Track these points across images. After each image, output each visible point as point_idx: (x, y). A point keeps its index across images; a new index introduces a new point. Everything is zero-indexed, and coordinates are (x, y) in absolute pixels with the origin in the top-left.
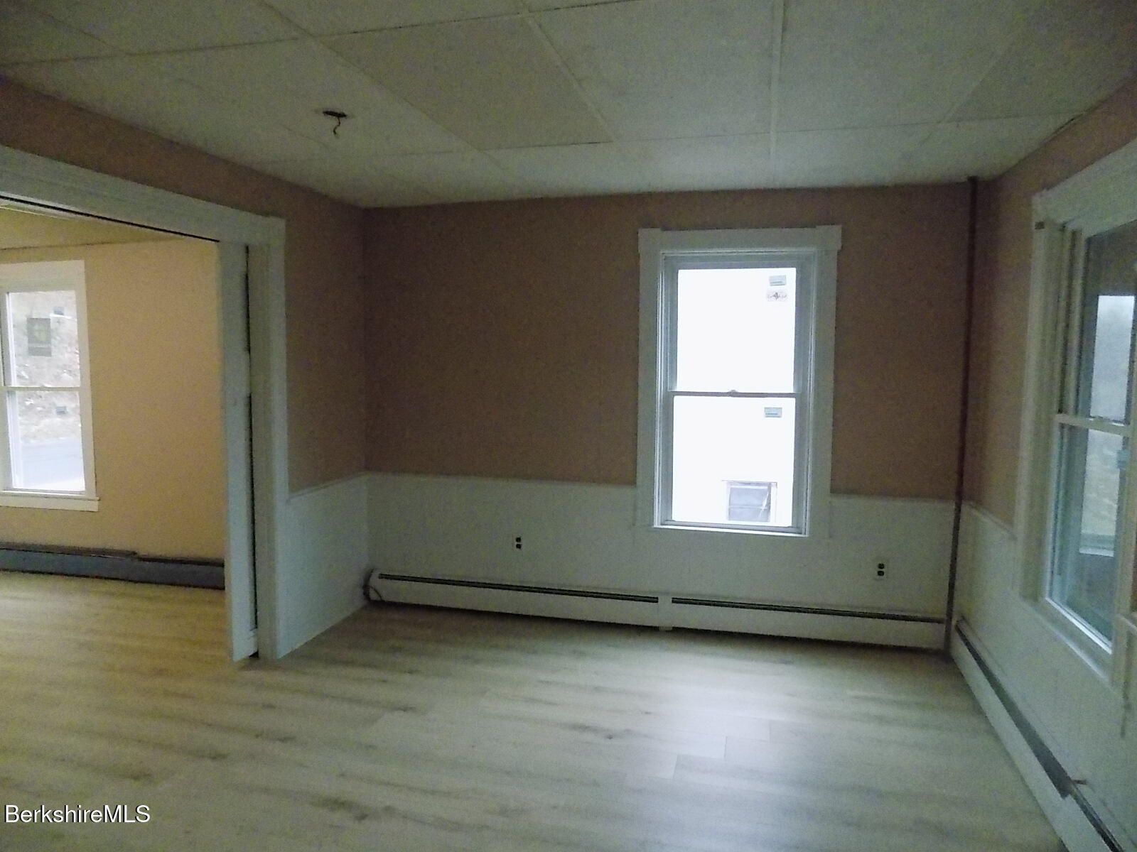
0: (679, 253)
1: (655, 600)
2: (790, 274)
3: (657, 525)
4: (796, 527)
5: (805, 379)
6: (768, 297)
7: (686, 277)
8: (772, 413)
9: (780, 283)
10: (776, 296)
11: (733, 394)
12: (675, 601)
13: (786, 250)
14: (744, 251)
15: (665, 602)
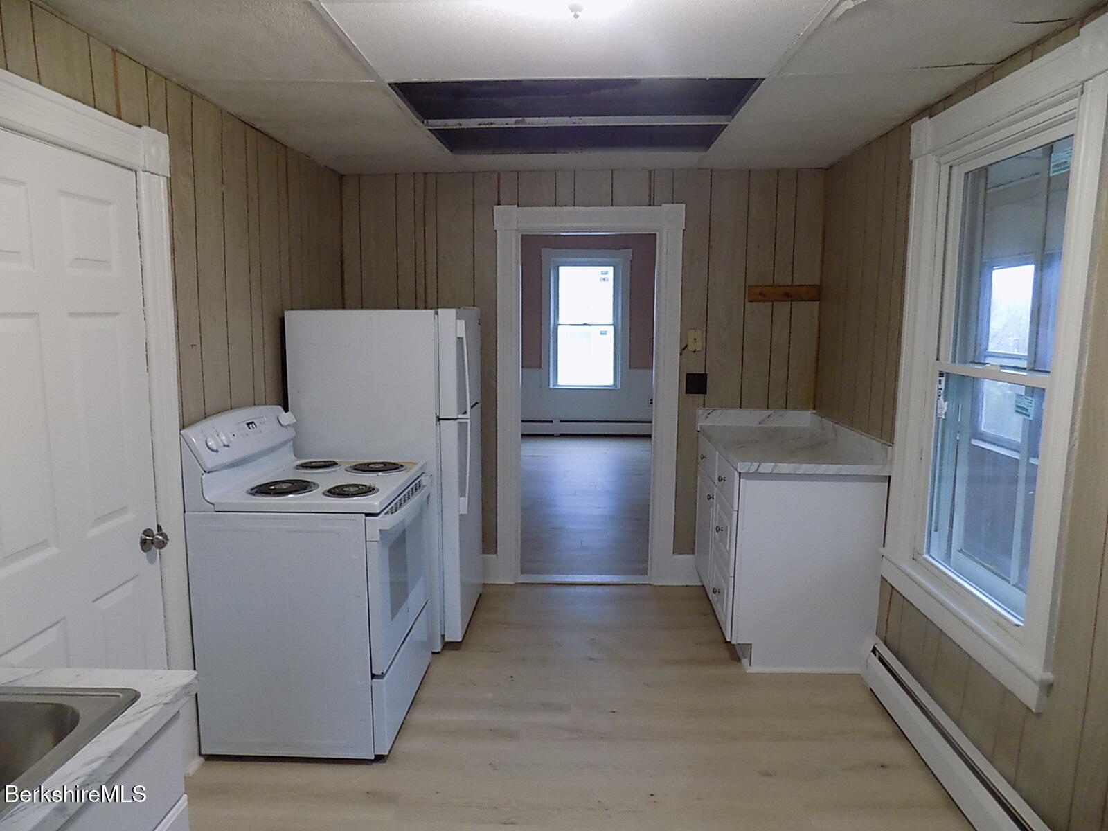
0: (557, 259)
1: (552, 422)
2: (610, 269)
3: (551, 386)
4: (615, 385)
5: (617, 318)
6: (601, 280)
7: (563, 270)
8: (603, 333)
9: (606, 273)
10: (604, 280)
11: (585, 325)
12: (561, 421)
13: (608, 260)
14: (585, 259)
15: (556, 422)
